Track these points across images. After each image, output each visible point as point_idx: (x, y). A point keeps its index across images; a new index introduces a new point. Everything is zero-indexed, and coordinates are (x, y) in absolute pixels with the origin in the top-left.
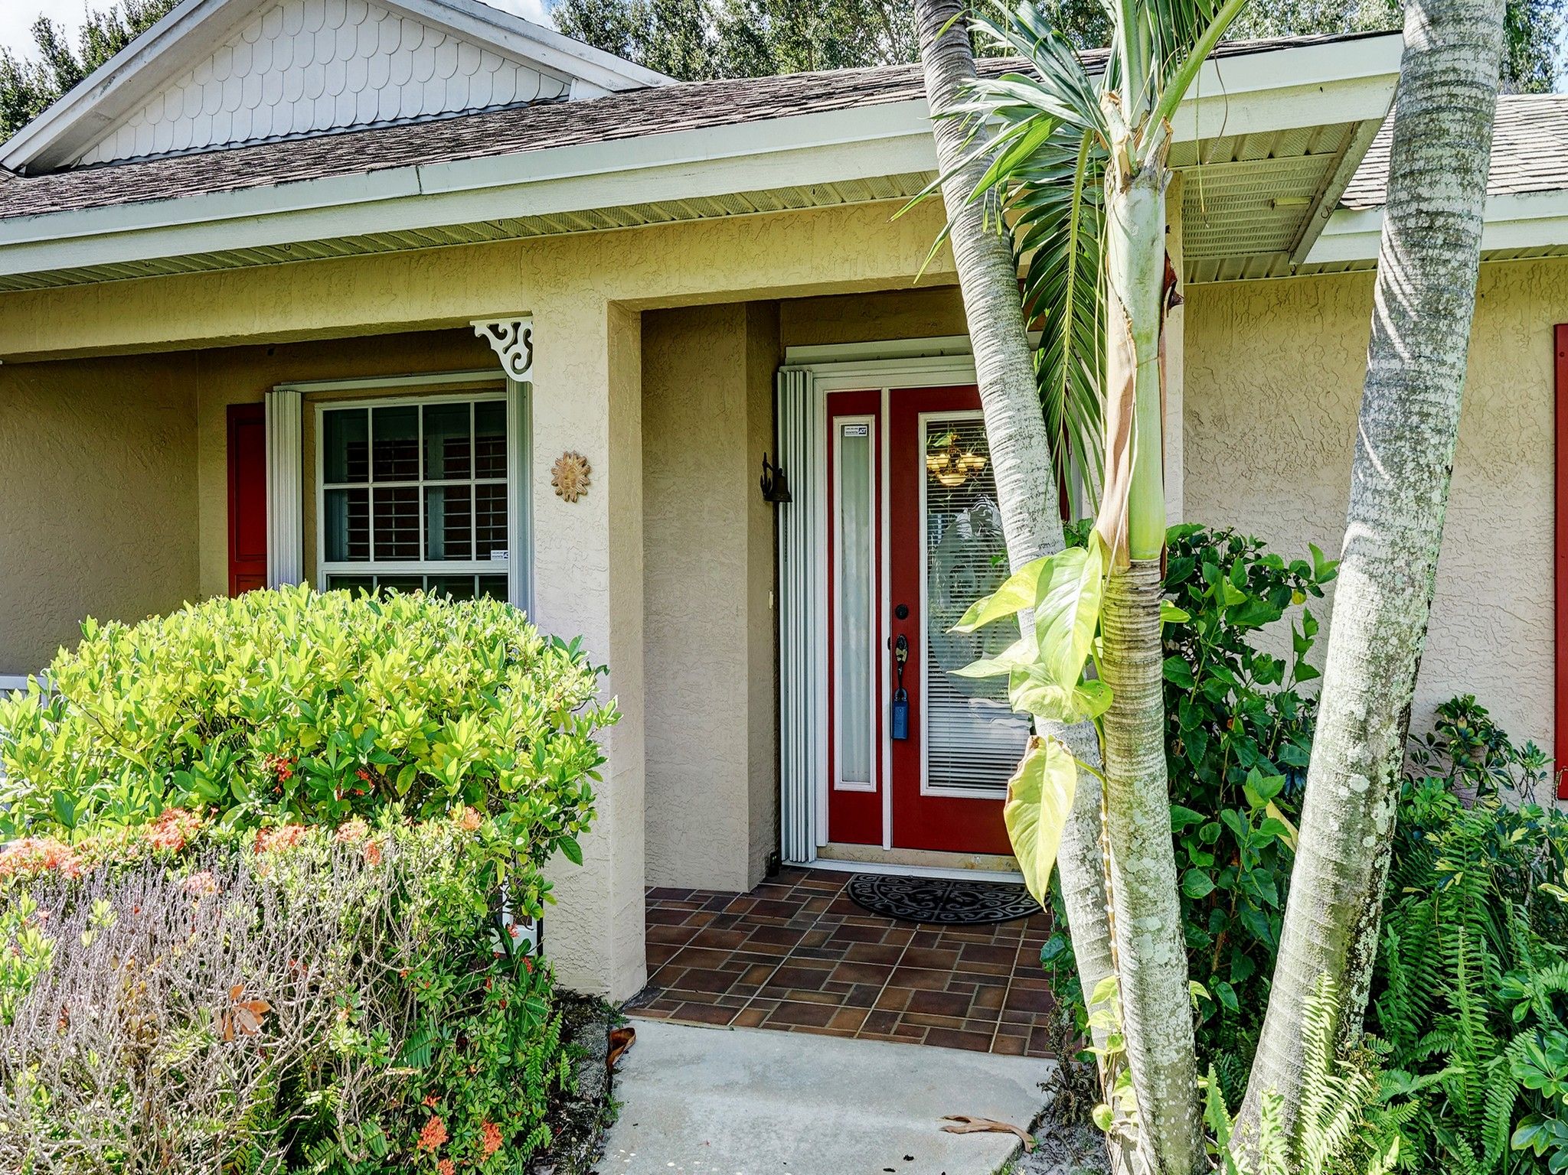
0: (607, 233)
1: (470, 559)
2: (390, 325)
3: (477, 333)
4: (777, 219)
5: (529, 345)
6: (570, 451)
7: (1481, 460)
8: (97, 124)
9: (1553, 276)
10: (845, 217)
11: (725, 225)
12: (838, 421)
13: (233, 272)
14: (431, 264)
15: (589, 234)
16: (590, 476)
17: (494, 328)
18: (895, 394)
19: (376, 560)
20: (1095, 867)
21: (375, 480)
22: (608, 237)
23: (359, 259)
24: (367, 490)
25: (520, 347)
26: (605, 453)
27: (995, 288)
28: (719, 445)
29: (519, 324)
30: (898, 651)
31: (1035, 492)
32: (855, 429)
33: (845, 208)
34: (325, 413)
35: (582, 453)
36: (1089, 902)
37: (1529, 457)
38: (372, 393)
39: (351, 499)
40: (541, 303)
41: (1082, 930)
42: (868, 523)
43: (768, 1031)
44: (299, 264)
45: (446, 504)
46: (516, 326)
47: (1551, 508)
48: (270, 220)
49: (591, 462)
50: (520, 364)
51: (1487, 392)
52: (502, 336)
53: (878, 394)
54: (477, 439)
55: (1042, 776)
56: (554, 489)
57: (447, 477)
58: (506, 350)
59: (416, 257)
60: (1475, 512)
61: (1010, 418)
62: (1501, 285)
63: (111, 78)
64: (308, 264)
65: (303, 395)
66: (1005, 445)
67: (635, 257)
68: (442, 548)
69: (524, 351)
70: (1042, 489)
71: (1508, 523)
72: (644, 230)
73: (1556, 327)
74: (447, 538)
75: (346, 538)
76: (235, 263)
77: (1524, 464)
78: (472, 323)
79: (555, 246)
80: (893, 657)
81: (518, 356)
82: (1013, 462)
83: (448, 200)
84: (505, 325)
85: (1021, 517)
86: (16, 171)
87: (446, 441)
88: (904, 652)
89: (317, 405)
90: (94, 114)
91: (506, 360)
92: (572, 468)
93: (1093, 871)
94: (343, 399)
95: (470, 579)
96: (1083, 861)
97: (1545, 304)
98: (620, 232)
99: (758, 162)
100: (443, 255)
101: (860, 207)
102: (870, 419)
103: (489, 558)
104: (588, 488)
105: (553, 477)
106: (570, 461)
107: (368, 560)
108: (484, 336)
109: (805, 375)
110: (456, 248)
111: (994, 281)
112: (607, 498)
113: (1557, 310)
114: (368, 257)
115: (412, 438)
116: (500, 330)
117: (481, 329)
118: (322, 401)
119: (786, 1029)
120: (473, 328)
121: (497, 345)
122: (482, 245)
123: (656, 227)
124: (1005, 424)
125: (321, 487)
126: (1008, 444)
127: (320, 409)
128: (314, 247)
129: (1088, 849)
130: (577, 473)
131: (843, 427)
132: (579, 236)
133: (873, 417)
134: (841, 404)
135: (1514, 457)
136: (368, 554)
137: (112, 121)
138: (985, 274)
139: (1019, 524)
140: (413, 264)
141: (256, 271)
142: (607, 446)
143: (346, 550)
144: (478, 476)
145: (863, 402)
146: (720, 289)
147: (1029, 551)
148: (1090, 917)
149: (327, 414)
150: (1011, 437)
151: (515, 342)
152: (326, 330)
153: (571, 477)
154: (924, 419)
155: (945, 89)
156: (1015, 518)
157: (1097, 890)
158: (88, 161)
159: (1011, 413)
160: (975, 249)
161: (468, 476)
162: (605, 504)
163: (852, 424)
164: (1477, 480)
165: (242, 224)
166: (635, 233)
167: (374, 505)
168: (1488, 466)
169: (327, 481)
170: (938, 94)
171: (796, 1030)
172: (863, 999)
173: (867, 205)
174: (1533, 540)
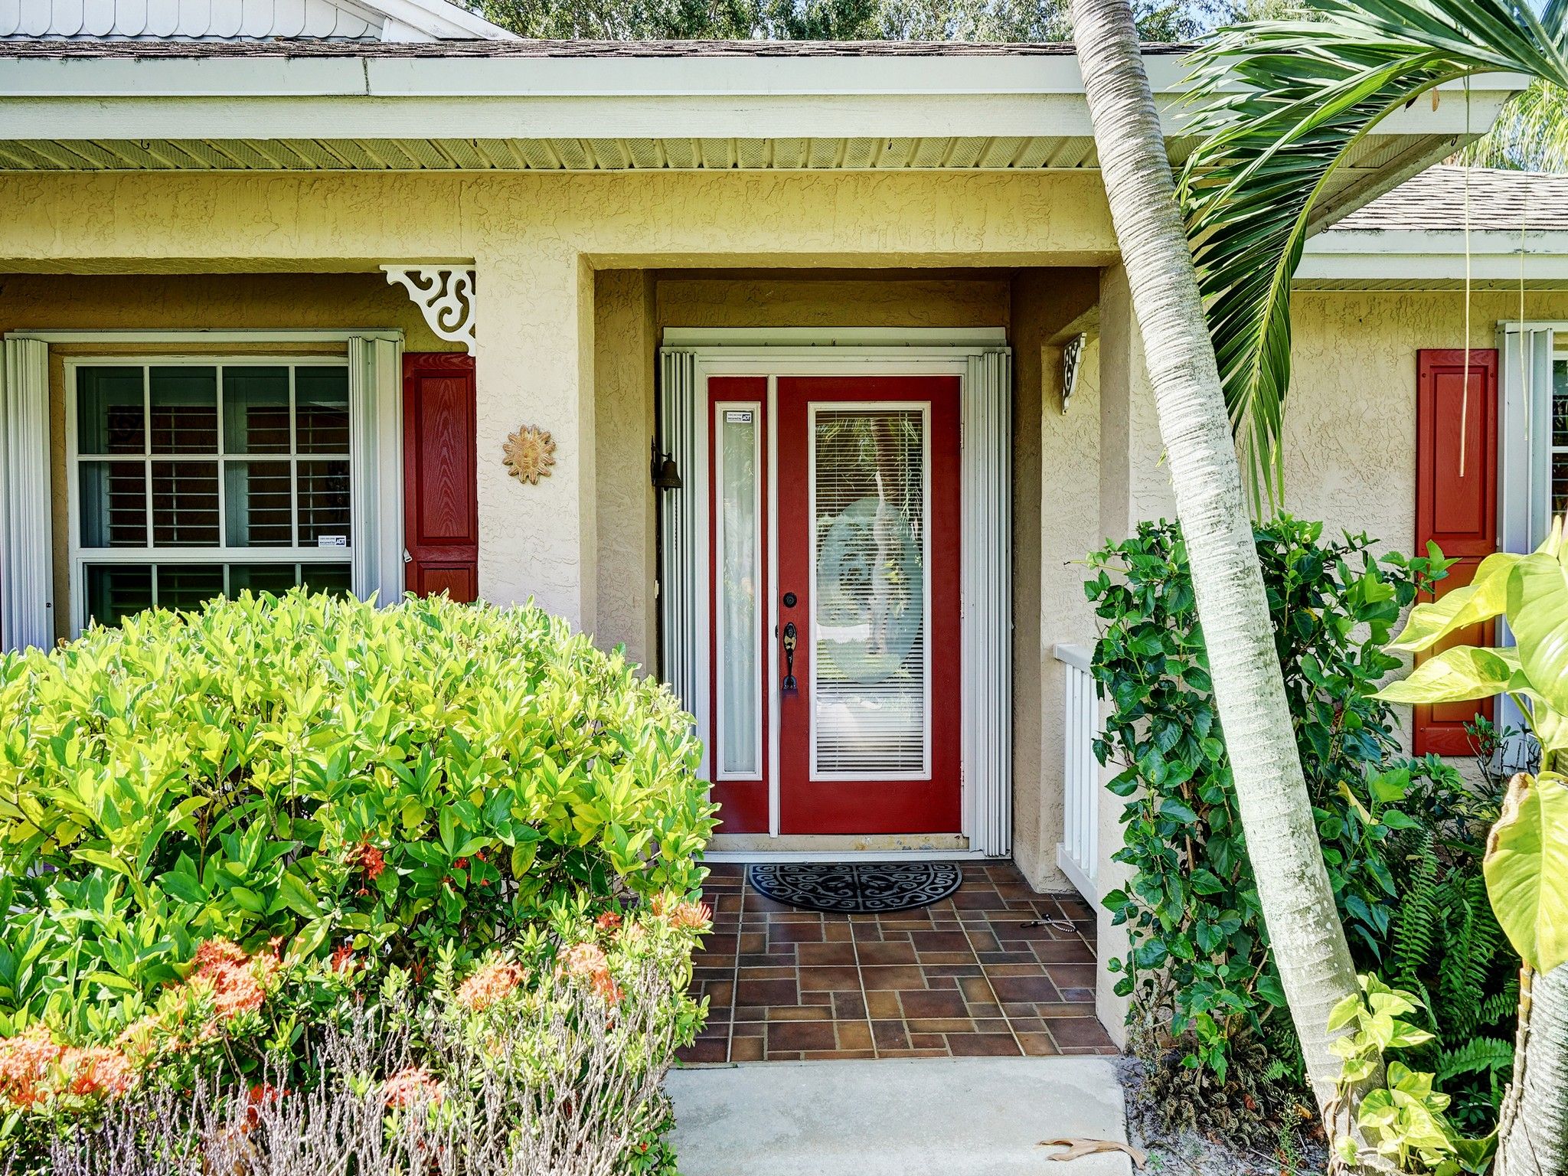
0: (577, 175)
1: (290, 545)
2: (263, 262)
3: (390, 280)
4: (792, 178)
5: (463, 299)
6: (528, 425)
7: (1357, 465)
9: (1416, 307)
10: (873, 183)
11: (730, 178)
12: (720, 407)
13: (16, 176)
14: (329, 190)
15: (553, 175)
16: (555, 455)
17: (414, 276)
18: (781, 381)
19: (156, 545)
20: (1314, 884)
21: (154, 451)
22: (578, 179)
23: (222, 175)
24: (143, 464)
25: (451, 300)
26: (574, 428)
27: (1179, 263)
28: (612, 426)
29: (449, 273)
30: (787, 640)
31: (1231, 486)
32: (739, 415)
33: (873, 174)
34: (79, 369)
35: (544, 428)
36: (1311, 921)
37: (1396, 463)
38: (152, 349)
39: (113, 473)
40: (487, 250)
41: (1301, 952)
42: (752, 511)
43: (777, 1063)
44: (125, 175)
45: (251, 482)
46: (445, 276)
47: (1412, 508)
48: (122, 106)
49: (555, 438)
50: (450, 320)
51: (1363, 405)
52: (426, 285)
53: (764, 381)
54: (298, 409)
55: (1539, 820)
56: (507, 468)
57: (251, 451)
58: (430, 303)
59: (309, 181)
60: (1352, 510)
61: (1201, 405)
62: (1375, 312)
64: (140, 175)
65: (50, 344)
66: (1195, 434)
67: (615, 206)
68: (246, 532)
69: (457, 306)
70: (1236, 483)
71: (1379, 520)
72: (626, 175)
73: (1419, 352)
74: (251, 521)
75: (106, 519)
76: (25, 163)
77: (1392, 469)
78: (382, 268)
79: (506, 184)
80: (782, 645)
81: (447, 311)
82: (1207, 453)
83: (405, 106)
84: (428, 272)
85: (1216, 512)
87: (250, 410)
88: (793, 640)
89: (67, 360)
91: (431, 315)
92: (533, 446)
93: (1312, 888)
94: (108, 354)
95: (290, 568)
96: (1301, 878)
97: (1410, 331)
98: (595, 175)
99: (830, 105)
100: (347, 181)
101: (890, 174)
102: (756, 406)
103: (316, 545)
104: (551, 469)
105: (505, 455)
106: (529, 437)
107: (145, 545)
108: (399, 285)
109: (692, 357)
110: (367, 175)
111: (1177, 256)
112: (576, 478)
113: (1419, 337)
114: (235, 175)
115: (212, 405)
116: (423, 278)
117: (395, 275)
118: (76, 354)
119: (796, 1057)
120: (385, 274)
121: (417, 295)
122: (405, 174)
123: (642, 174)
124: (1195, 412)
125: (74, 458)
126: (1200, 433)
127: (73, 365)
128: (163, 152)
129: (1306, 865)
130: (539, 450)
131: (725, 413)
132: (540, 175)
133: (759, 404)
134: (723, 389)
135: (1384, 463)
136: (145, 538)
138: (1167, 248)
139: (1216, 519)
140: (304, 189)
141: (55, 177)
142: (577, 420)
143: (107, 534)
144: (299, 451)
145: (750, 388)
146: (722, 251)
147: (1227, 549)
148: (1312, 937)
149: (81, 371)
150: (1202, 426)
151: (443, 293)
152: (167, 261)
153: (531, 454)
154: (814, 407)
155: (1111, 41)
156: (1209, 514)
157: (1318, 907)
159: (1202, 400)
160: (1154, 220)
161: (287, 451)
162: (574, 487)
163: (732, 410)
164: (1354, 482)
165: (73, 107)
166: (615, 179)
167: (153, 481)
168: (1363, 470)
169: (82, 450)
170: (1102, 45)
171: (808, 1057)
172: (852, 1009)
173: (898, 174)
174: (1399, 535)
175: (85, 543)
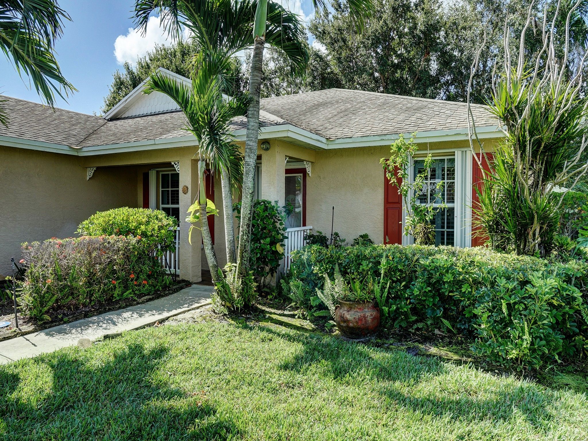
6: (185, 185)
7: (371, 187)
8: (125, 109)
14: (164, 152)
16: (188, 190)
26: (190, 186)
37: (380, 186)
40: (180, 159)
47: (384, 196)
49: (188, 187)
51: (372, 173)
52: (176, 165)
56: (182, 192)
60: (370, 197)
62: (375, 151)
63: (127, 100)
65: (157, 171)
69: (179, 167)
71: (376, 199)
78: (171, 162)
83: (159, 145)
84: (176, 163)
86: (108, 120)
90: (124, 107)
94: (165, 172)
97: (383, 155)
104: (188, 192)
105: (182, 190)
106: (185, 187)
112: (191, 193)
121: (175, 166)
125: (161, 189)
127: (161, 173)
130: (186, 189)
135: (377, 186)
137: (127, 108)
142: (191, 184)
158: (123, 117)
162: (190, 195)
164: (370, 190)
168: (373, 188)
174: (381, 203)
175: (162, 204)
